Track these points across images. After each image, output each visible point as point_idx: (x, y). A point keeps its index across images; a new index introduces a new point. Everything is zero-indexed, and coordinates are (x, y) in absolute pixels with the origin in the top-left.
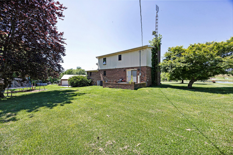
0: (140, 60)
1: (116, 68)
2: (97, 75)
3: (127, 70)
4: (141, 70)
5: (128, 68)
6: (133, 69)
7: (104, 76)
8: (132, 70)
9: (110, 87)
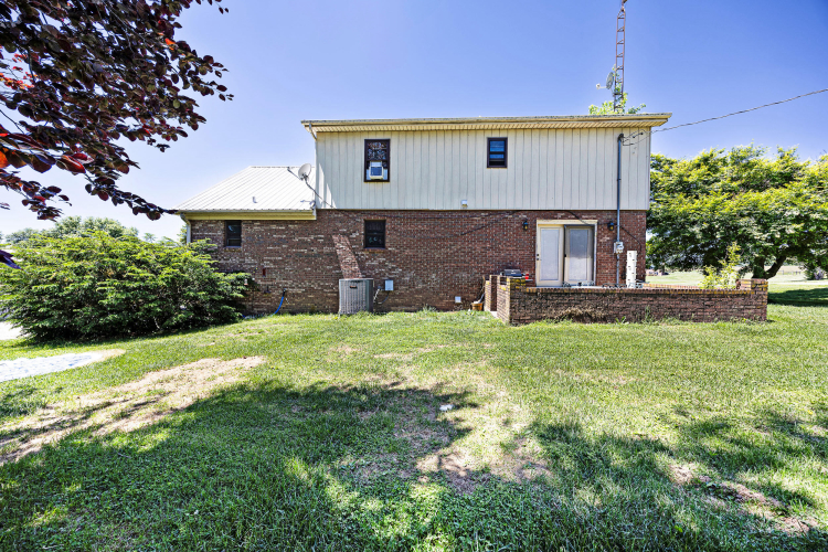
0: (619, 180)
1: (471, 207)
2: (303, 244)
3: (539, 222)
4: (622, 228)
5: (550, 214)
6: (577, 218)
7: (365, 254)
8: (566, 227)
9: (580, 318)
